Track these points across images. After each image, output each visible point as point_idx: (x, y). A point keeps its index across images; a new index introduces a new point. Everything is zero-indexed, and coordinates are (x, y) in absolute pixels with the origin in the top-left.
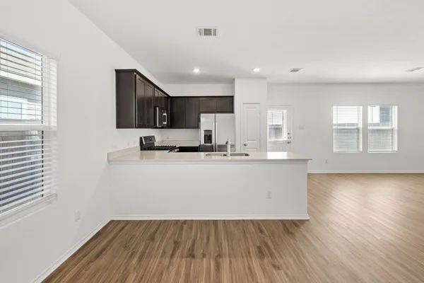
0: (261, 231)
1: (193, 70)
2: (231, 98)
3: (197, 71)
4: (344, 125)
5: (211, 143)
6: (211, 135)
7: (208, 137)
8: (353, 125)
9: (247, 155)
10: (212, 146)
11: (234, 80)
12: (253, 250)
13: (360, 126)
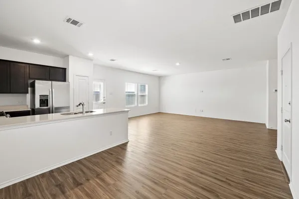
0: (112, 154)
1: (32, 39)
2: (63, 70)
3: (37, 41)
4: (130, 92)
5: (47, 106)
6: (47, 100)
7: (44, 101)
8: (133, 92)
9: (92, 112)
10: (49, 109)
11: (67, 56)
12: (114, 163)
13: (136, 93)
